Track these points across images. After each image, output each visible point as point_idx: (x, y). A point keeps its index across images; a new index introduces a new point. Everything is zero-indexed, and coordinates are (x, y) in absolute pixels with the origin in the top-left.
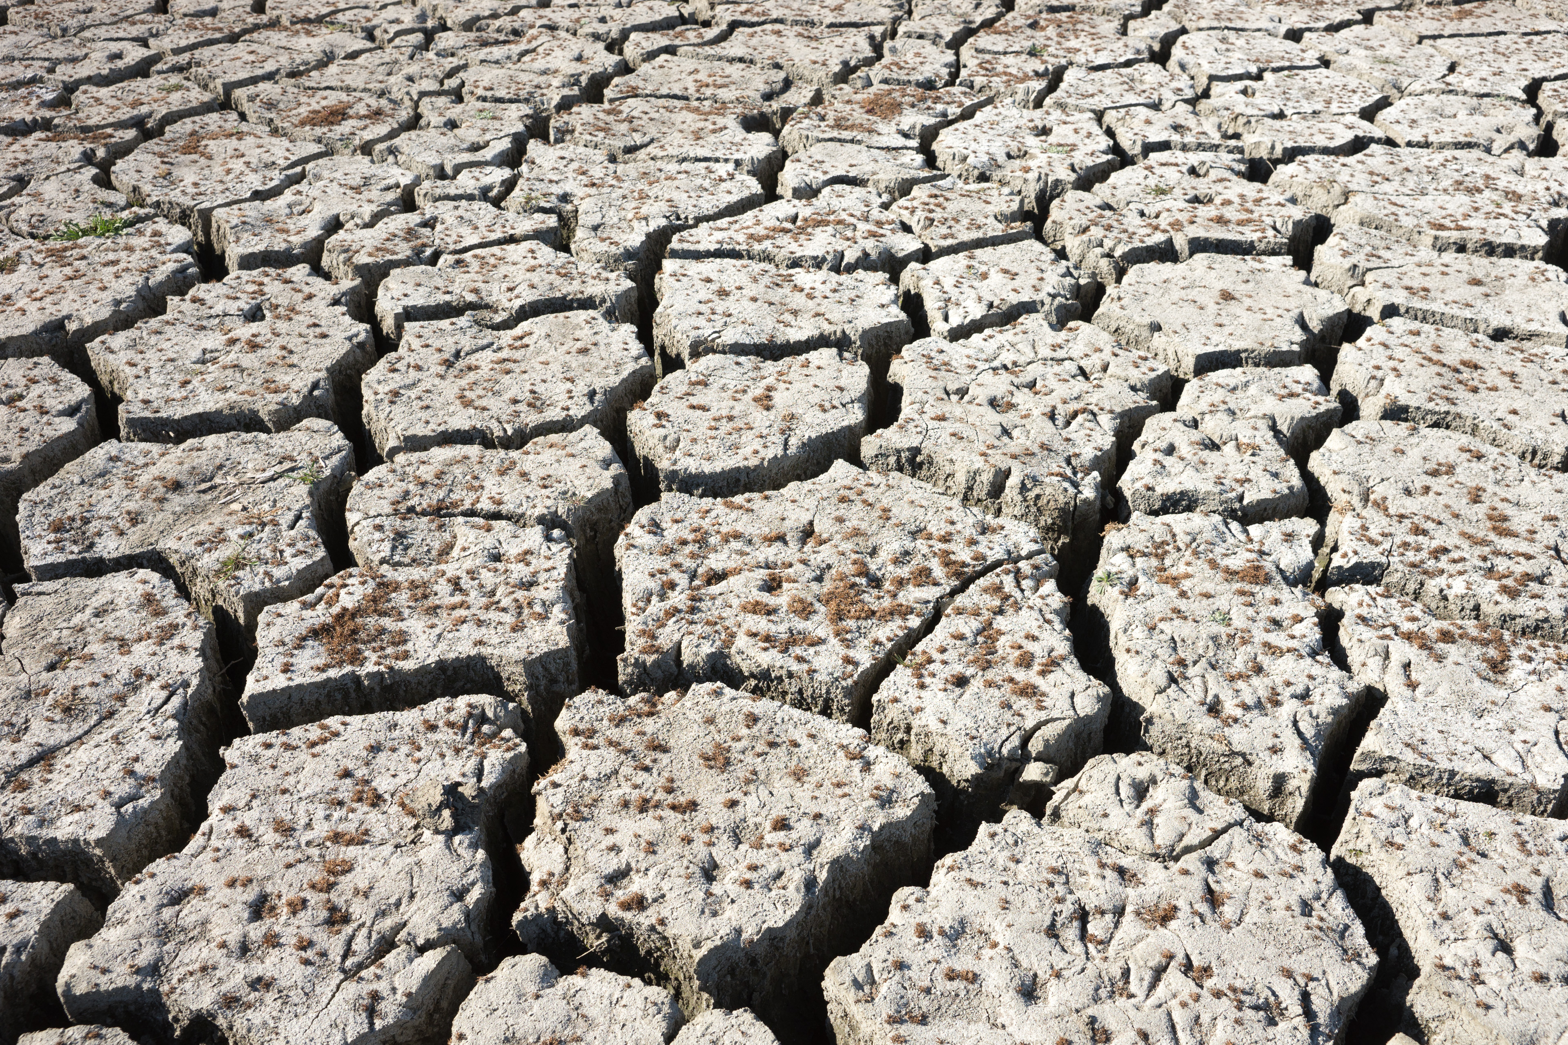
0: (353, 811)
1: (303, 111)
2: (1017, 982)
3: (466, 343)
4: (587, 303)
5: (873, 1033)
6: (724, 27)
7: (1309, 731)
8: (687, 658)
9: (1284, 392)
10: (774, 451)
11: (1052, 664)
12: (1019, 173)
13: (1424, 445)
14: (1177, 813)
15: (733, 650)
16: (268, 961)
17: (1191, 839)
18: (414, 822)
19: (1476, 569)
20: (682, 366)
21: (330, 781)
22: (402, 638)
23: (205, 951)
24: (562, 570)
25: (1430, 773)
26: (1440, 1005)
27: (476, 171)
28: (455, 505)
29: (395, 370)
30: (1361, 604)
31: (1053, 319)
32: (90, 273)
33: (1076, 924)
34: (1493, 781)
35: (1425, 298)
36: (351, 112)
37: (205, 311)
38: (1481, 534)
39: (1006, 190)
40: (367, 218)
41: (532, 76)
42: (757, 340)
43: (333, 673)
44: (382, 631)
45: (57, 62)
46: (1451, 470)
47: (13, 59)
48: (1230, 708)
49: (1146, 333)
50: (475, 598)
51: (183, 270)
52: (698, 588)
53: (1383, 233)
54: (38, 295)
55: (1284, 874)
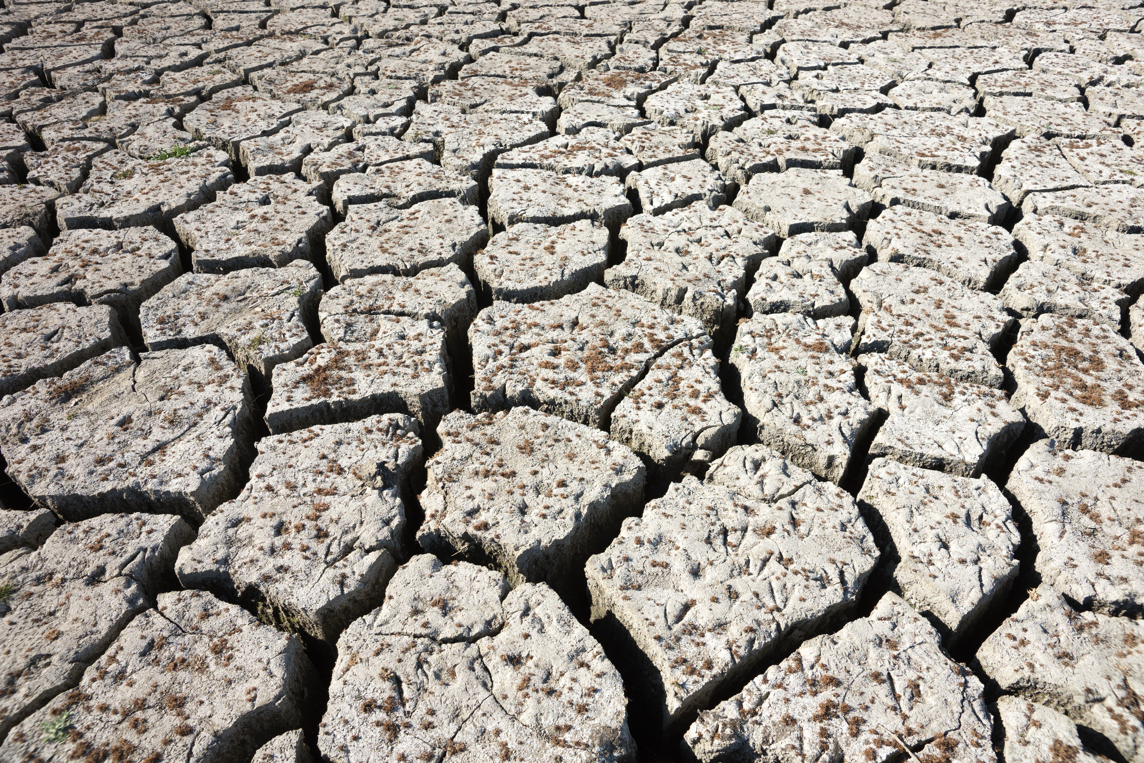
0: (328, 477)
1: (289, 85)
2: (689, 567)
3: (383, 217)
4: (451, 194)
5: (612, 595)
6: (526, 36)
7: (847, 432)
8: (509, 393)
9: (837, 246)
10: (556, 277)
11: (710, 396)
12: (692, 121)
13: (912, 276)
14: (776, 477)
15: (534, 388)
16: (285, 557)
17: (784, 491)
18: (361, 483)
19: (938, 344)
20: (504, 230)
21: (315, 461)
22: (351, 382)
23: (252, 552)
24: (439, 344)
25: (910, 455)
26: (912, 576)
27: (387, 119)
28: (379, 308)
29: (344, 232)
30: (876, 364)
31: (711, 203)
32: (174, 178)
33: (721, 536)
34: (943, 459)
35: (914, 194)
36: (316, 85)
37: (237, 200)
38: (941, 326)
39: (685, 131)
40: (326, 146)
41: (418, 64)
42: (546, 215)
43: (314, 402)
44: (341, 378)
45: (151, 58)
46: (926, 290)
47: (127, 57)
48: (805, 420)
49: (762, 212)
50: (391, 359)
51: (224, 176)
52: (515, 354)
53: (892, 158)
54: (145, 191)
55: (832, 509)
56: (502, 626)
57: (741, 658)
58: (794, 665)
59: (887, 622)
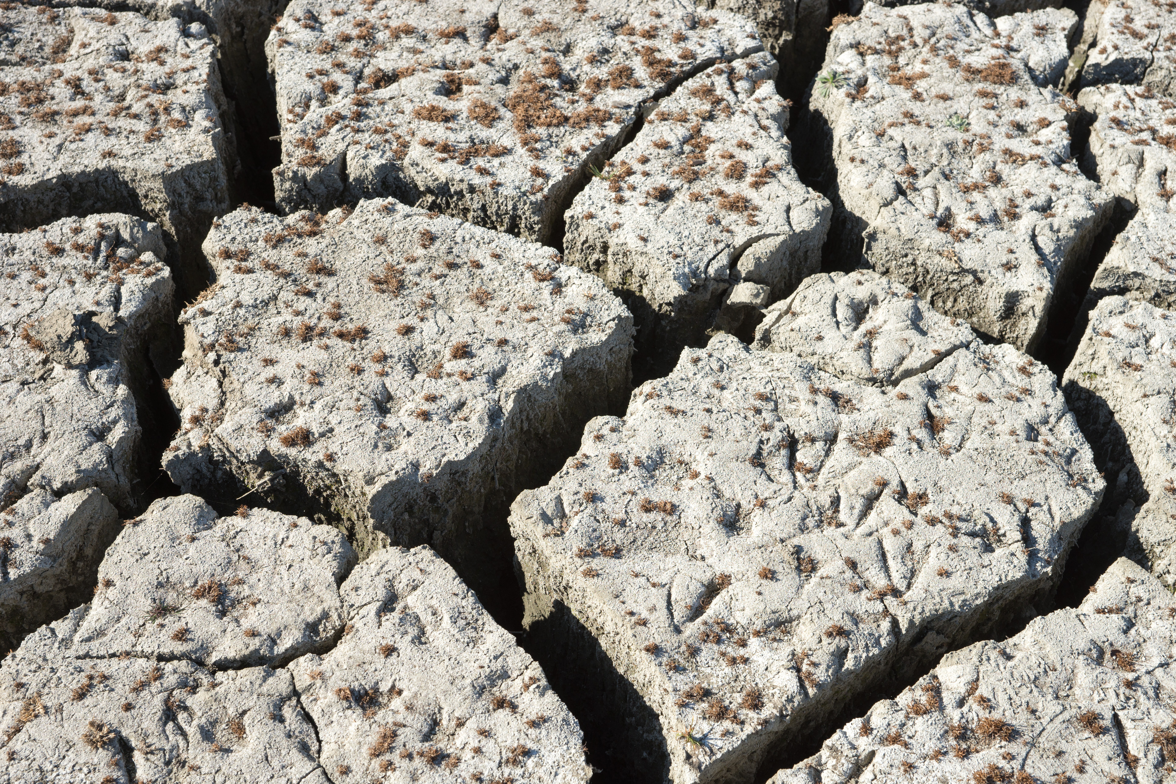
2: (718, 512)
5: (564, 568)
7: (1048, 245)
8: (353, 171)
11: (767, 174)
14: (898, 335)
15: (406, 161)
17: (912, 362)
18: (42, 356)
22: (14, 149)
24: (203, 71)
26: (1167, 529)
30: (1116, 107)
33: (783, 452)
48: (962, 221)
50: (100, 102)
52: (365, 91)
55: (1010, 397)
56: (339, 634)
57: (819, 686)
58: (925, 700)
59: (1114, 616)
